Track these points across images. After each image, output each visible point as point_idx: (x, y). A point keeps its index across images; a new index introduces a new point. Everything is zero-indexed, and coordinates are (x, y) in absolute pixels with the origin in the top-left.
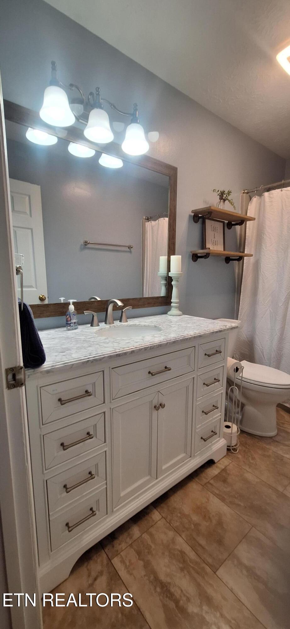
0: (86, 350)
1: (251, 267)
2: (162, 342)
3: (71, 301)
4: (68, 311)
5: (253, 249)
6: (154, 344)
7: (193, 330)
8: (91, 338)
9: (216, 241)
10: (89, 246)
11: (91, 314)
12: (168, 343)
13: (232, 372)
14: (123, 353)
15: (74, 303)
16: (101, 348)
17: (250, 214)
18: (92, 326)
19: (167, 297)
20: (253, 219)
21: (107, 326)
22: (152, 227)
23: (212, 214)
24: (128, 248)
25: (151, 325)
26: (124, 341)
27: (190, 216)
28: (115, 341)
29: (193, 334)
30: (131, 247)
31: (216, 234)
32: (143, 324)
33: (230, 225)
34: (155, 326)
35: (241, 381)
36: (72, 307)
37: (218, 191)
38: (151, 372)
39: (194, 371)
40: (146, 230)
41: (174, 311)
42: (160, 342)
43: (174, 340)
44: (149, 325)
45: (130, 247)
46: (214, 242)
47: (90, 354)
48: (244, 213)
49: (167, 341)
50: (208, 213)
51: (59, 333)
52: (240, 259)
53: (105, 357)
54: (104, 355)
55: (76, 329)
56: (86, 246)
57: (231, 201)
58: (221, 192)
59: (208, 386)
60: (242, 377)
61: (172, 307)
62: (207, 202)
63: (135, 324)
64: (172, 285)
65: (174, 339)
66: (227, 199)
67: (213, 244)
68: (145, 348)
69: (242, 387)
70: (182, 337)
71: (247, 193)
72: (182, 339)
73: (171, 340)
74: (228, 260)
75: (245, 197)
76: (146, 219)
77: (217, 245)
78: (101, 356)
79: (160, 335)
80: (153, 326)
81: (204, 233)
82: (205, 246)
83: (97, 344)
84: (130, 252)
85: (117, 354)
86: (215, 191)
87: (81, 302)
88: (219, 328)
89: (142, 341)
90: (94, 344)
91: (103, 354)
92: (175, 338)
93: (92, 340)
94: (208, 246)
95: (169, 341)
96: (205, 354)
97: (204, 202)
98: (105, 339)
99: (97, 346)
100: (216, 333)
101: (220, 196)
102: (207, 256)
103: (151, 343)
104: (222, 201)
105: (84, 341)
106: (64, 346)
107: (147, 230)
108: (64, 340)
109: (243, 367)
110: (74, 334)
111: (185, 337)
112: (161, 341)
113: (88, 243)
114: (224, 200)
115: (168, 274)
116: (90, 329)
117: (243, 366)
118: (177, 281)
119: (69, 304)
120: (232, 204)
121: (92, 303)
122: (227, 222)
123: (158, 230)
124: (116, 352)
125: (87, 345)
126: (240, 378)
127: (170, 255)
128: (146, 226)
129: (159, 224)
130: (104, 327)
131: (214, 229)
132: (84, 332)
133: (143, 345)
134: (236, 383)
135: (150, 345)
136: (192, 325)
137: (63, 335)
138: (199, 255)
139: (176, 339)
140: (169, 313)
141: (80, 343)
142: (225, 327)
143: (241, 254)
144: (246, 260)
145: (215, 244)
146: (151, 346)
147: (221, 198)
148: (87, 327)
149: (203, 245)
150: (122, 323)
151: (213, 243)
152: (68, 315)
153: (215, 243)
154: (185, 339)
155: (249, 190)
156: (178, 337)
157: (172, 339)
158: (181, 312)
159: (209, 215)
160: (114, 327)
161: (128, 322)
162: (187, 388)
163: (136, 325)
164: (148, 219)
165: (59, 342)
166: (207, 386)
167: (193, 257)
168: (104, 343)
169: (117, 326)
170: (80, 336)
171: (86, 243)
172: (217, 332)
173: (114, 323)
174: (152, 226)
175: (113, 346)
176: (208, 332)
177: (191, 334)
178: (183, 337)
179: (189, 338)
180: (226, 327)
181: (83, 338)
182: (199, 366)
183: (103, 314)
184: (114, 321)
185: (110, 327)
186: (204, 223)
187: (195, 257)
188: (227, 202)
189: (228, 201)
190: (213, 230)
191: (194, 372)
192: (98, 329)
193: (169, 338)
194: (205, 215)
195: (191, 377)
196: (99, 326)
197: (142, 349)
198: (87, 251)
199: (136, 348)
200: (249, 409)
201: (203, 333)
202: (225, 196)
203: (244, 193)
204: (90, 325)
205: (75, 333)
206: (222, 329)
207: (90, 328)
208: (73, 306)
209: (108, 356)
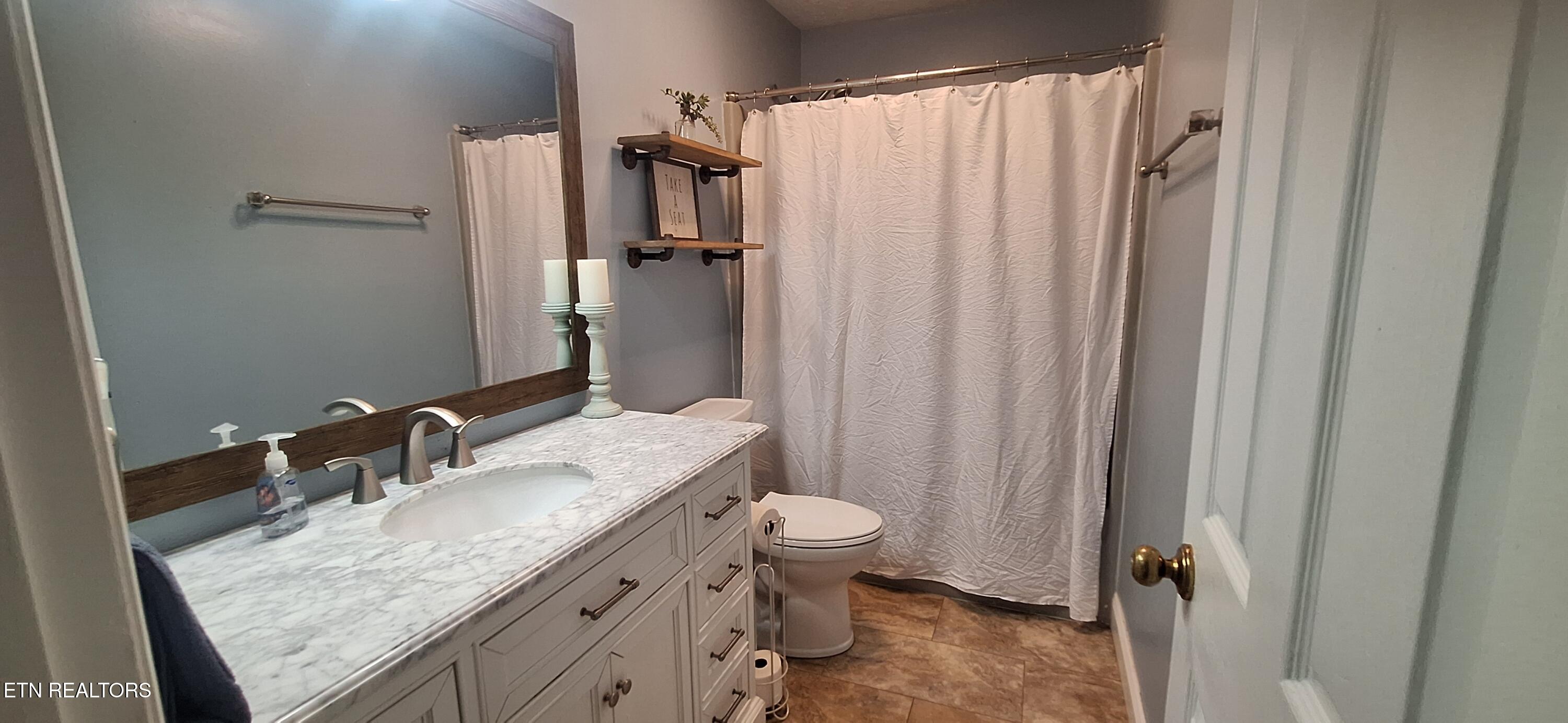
0: (388, 617)
1: (759, 273)
2: (613, 522)
3: (273, 439)
4: (263, 473)
5: (760, 230)
6: (593, 534)
7: (676, 464)
8: (381, 555)
9: (681, 214)
10: (267, 210)
11: (352, 464)
12: (626, 519)
13: (761, 537)
14: (515, 590)
15: (282, 445)
16: (435, 592)
17: (747, 152)
18: (357, 500)
19: (577, 370)
20: (755, 164)
21: (412, 491)
22: (485, 159)
23: (671, 151)
24: (412, 214)
25: (553, 463)
26: (499, 544)
27: (614, 150)
28: (472, 553)
29: (680, 477)
30: (425, 214)
31: (678, 194)
32: (525, 461)
33: (706, 175)
34: (566, 465)
35: (781, 547)
36: (277, 460)
37: (677, 93)
38: (590, 609)
39: (687, 565)
40: (466, 162)
41: (598, 405)
42: (609, 524)
43: (640, 508)
44: (545, 464)
45: (419, 213)
46: (677, 215)
47: (410, 631)
48: (733, 150)
49: (624, 515)
50: (662, 149)
51: (236, 557)
52: (737, 255)
53: (461, 624)
54: (457, 618)
55: (301, 525)
56: (261, 211)
57: (709, 120)
58: (683, 95)
59: (721, 590)
60: (783, 538)
61: (592, 394)
62: (651, 117)
63: (501, 466)
64: (588, 337)
65: (640, 505)
66: (701, 116)
67: (674, 222)
68: (571, 553)
69: (785, 559)
70: (658, 491)
71: (736, 100)
72: (659, 498)
73: (633, 510)
74: (708, 256)
75: (731, 108)
76: (461, 132)
77: (684, 223)
78: (447, 625)
79: (598, 501)
80: (558, 463)
81: (652, 194)
82: (656, 226)
83: (415, 580)
84: (422, 226)
85: (497, 602)
86: (669, 92)
87: (305, 431)
88: (733, 445)
89: (553, 532)
90: (403, 581)
91: (454, 615)
92: (641, 501)
93: (386, 563)
94: (666, 228)
95: (628, 513)
96: (707, 515)
97: (644, 116)
98: (434, 550)
99: (418, 587)
100: (727, 459)
101: (682, 105)
102: (666, 254)
103: (586, 535)
104: (687, 118)
105: (359, 574)
106: (289, 621)
107: (468, 164)
108: (272, 589)
109: (782, 520)
110: (303, 552)
111: (663, 491)
112: (610, 520)
113: (267, 202)
114: (693, 118)
115: (573, 307)
116: (358, 517)
117: (781, 516)
118: (602, 326)
119: (265, 447)
120: (713, 127)
121: (350, 428)
122: (700, 166)
123: (504, 167)
124: (494, 596)
125: (378, 593)
126: (779, 541)
127: (573, 258)
128: (465, 153)
129: (505, 150)
130: (406, 498)
131: (673, 185)
132: (337, 533)
133: (564, 548)
134: (771, 556)
135: (585, 540)
136: (664, 446)
137: (261, 567)
138: (644, 251)
139: (644, 503)
140: (585, 410)
141: (348, 587)
142: (743, 439)
143: (738, 245)
144: (748, 256)
145: (680, 222)
146: (586, 545)
147: (685, 111)
148: (339, 509)
149: (651, 226)
150: (459, 471)
151: (673, 217)
152: (263, 487)
153: (678, 219)
154: (666, 494)
155: (738, 94)
156: (649, 496)
157: (635, 505)
158: (618, 405)
159: (664, 152)
160: (436, 489)
161: (479, 463)
162: (675, 613)
163: (507, 470)
164: (470, 133)
165: (259, 603)
166: (717, 591)
167: (629, 255)
168: (437, 567)
169: (447, 483)
170: (330, 558)
171: (256, 200)
172: (729, 456)
173: (433, 477)
174: (483, 154)
175: (471, 574)
176: (711, 461)
177: (677, 479)
178: (660, 493)
179: (673, 490)
180: (746, 440)
181: (345, 561)
182: (696, 549)
183: (391, 455)
184: (432, 466)
185: (425, 491)
186: (648, 170)
187: (635, 257)
188: (698, 121)
189: (701, 119)
190: (672, 187)
191: (688, 567)
192: (387, 511)
193: (627, 504)
194: (654, 153)
195: (681, 584)
196: (385, 496)
197: (565, 559)
198: (263, 228)
199: (548, 562)
200: (797, 603)
201: (701, 467)
202: (694, 107)
203: (728, 99)
204: (347, 499)
205: (304, 546)
206: (739, 446)
207: (353, 512)
208: (282, 452)
209: (472, 618)
